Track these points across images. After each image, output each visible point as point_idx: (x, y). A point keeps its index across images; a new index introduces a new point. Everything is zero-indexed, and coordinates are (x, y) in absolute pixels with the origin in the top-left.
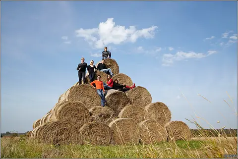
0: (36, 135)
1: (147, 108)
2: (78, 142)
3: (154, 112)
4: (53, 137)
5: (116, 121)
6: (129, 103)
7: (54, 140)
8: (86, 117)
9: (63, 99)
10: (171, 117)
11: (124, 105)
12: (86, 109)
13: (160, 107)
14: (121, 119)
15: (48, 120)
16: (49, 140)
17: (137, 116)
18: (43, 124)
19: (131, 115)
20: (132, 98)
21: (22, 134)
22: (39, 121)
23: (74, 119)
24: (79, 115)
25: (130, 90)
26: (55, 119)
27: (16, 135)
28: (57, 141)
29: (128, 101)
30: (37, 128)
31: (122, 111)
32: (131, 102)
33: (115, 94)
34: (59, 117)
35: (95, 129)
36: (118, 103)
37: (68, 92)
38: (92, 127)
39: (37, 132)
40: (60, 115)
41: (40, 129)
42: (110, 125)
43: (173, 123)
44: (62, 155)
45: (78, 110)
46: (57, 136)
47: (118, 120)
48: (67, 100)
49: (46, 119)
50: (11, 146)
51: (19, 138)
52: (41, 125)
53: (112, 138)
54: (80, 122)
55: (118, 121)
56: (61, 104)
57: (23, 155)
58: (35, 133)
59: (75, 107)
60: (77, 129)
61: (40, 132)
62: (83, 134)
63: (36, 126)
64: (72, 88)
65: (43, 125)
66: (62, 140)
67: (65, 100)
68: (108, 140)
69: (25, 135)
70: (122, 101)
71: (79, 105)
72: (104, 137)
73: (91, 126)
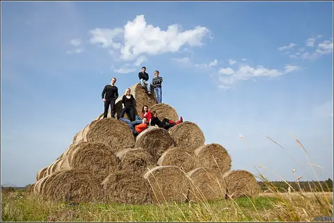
0: (41, 189)
1: (197, 151)
2: (100, 199)
3: (208, 157)
4: (66, 193)
5: (154, 169)
6: (173, 145)
7: (66, 197)
8: (112, 164)
9: (79, 139)
10: (232, 163)
11: (166, 147)
12: (112, 153)
13: (217, 151)
14: (161, 167)
15: (58, 169)
16: (59, 197)
17: (184, 163)
18: (51, 174)
19: (175, 162)
20: (177, 138)
21: (21, 188)
22: (46, 169)
23: (95, 168)
24: (102, 161)
25: (175, 127)
26: (68, 167)
27: (12, 189)
28: (71, 198)
29: (172, 142)
30: (43, 180)
31: (163, 155)
32: (175, 143)
33: (152, 132)
34: (74, 164)
35: (125, 180)
36: (157, 144)
37: (88, 129)
38: (120, 179)
39: (42, 185)
40: (75, 162)
41: (47, 182)
42: (146, 176)
43: (235, 172)
44: (78, 217)
45: (102, 155)
46: (71, 190)
47: (157, 168)
48: (85, 140)
49: (55, 166)
50: (4, 205)
51: (17, 193)
52: (47, 176)
53: (148, 194)
54: (103, 171)
55: (157, 170)
56: (77, 146)
57: (21, 218)
58: (39, 187)
59: (97, 150)
60: (99, 181)
61: (46, 186)
62: (108, 188)
63: (41, 177)
64: (93, 123)
65: (50, 176)
66: (77, 196)
67: (83, 140)
68: (142, 196)
69: (24, 189)
70: (163, 142)
71: (103, 147)
72: (137, 192)
73: (118, 178)
